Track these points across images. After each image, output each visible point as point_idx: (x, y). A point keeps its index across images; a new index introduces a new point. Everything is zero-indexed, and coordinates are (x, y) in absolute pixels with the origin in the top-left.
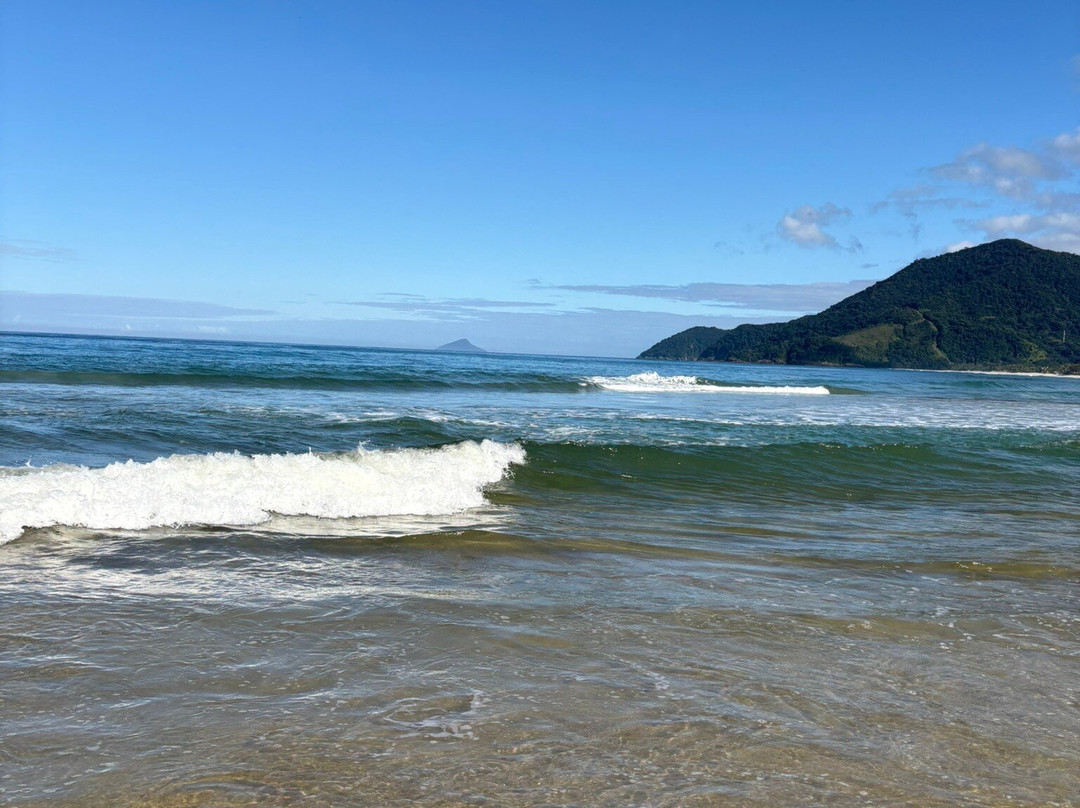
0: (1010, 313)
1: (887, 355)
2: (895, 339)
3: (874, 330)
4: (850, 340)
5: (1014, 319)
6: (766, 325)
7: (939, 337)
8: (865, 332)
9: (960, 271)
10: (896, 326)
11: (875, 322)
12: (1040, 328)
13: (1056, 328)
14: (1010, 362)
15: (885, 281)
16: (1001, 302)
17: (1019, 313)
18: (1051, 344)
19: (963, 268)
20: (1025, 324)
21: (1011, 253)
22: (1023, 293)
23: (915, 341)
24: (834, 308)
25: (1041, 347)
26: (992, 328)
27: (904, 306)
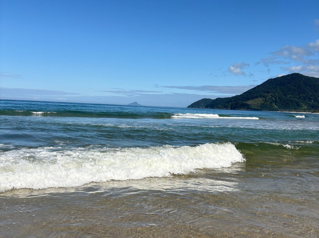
0: (296, 94)
1: (260, 107)
2: (263, 102)
3: (256, 100)
4: (249, 102)
5: (298, 96)
6: (225, 98)
7: (276, 102)
8: (254, 100)
9: (281, 82)
10: (263, 98)
11: (256, 97)
12: (305, 99)
13: (310, 99)
14: (297, 109)
15: (260, 85)
16: (294, 92)
17: (299, 95)
18: (308, 104)
19: (283, 81)
20: (301, 98)
21: (296, 77)
22: (300, 89)
23: (268, 103)
24: (245, 93)
25: (305, 105)
26: (291, 99)
27: (265, 93)
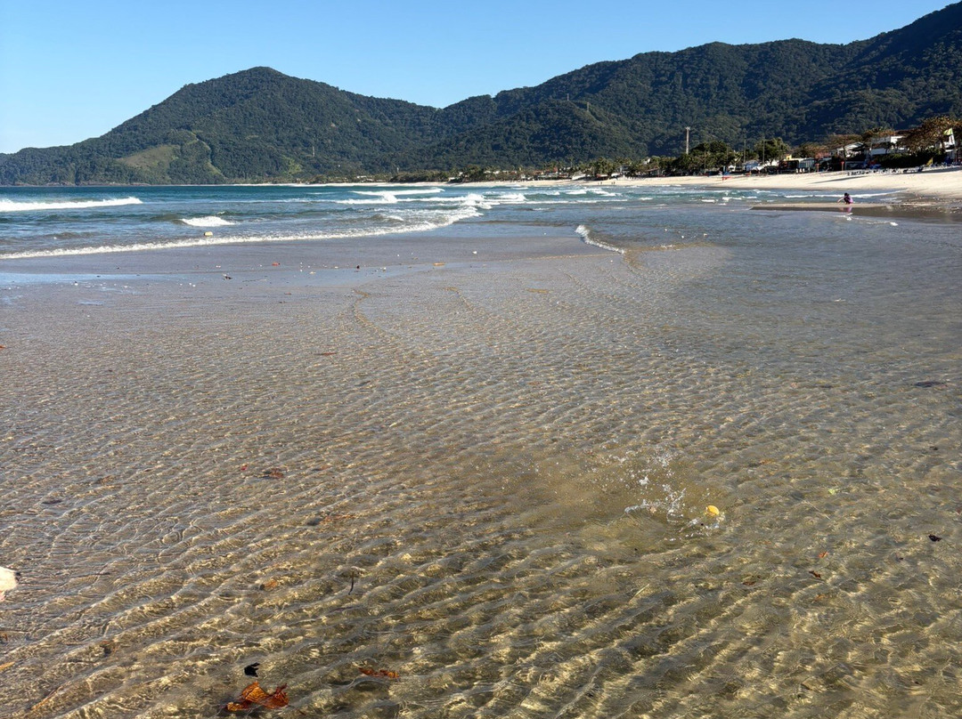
0: (270, 132)
1: (169, 173)
2: (175, 158)
3: (153, 151)
4: (133, 161)
5: (273, 137)
6: (50, 148)
7: (213, 155)
8: (147, 153)
9: (224, 95)
10: (173, 146)
11: (154, 144)
12: (294, 145)
13: (306, 144)
14: (274, 175)
15: (160, 104)
16: (262, 123)
17: (277, 132)
18: (304, 159)
19: (227, 93)
20: (282, 142)
21: (265, 79)
22: (278, 114)
23: (192, 159)
24: (115, 130)
25: (296, 161)
26: (256, 146)
27: (179, 128)
